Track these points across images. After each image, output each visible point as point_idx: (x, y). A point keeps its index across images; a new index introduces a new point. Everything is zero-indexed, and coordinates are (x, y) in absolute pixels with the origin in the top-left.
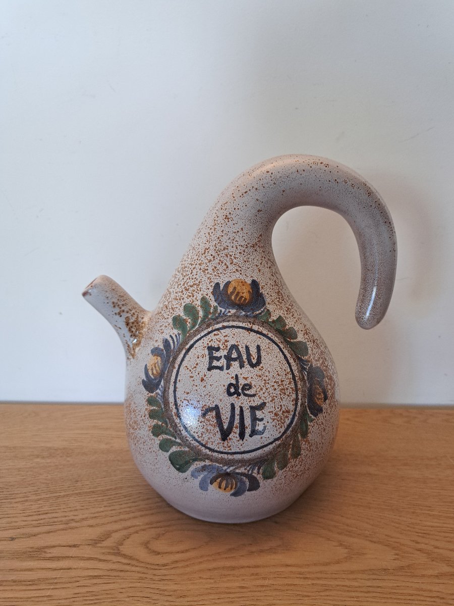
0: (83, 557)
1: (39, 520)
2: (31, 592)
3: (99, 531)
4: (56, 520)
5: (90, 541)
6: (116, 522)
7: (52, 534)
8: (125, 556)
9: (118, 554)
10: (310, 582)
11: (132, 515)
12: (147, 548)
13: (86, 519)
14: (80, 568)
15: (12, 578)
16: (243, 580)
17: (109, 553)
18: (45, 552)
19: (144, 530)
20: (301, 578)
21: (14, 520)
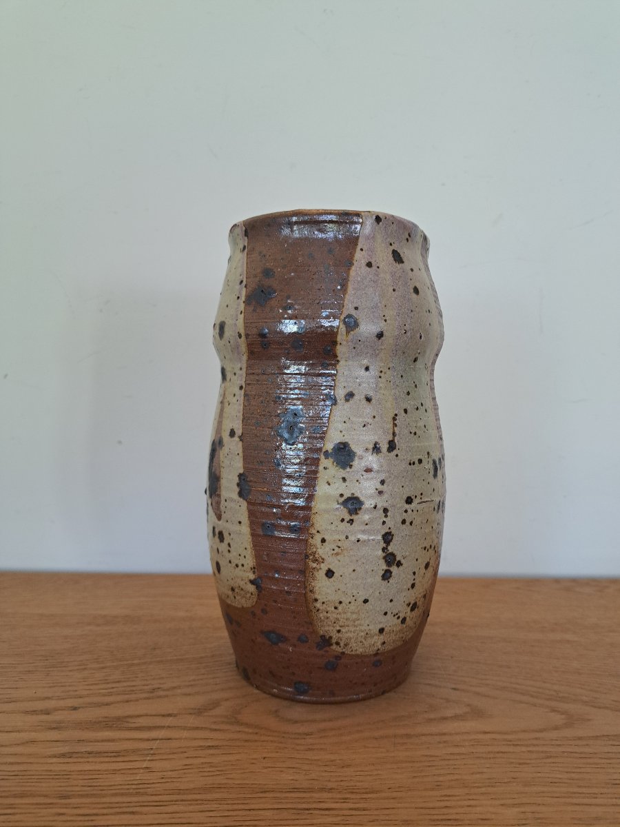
0: (186, 727)
1: (110, 688)
2: (117, 764)
3: (199, 701)
4: (134, 688)
5: (193, 711)
6: (222, 690)
7: (132, 703)
8: (247, 725)
10: (524, 749)
12: (278, 716)
13: (179, 687)
14: (186, 738)
15: (85, 750)
16: (428, 748)
17: (223, 722)
18: (128, 722)
20: (510, 745)
21: (70, 688)
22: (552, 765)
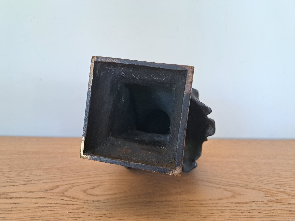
0: (36, 197)
1: (8, 180)
3: (50, 185)
4: (20, 180)
5: (43, 190)
6: (63, 181)
7: (15, 186)
8: (68, 197)
9: (64, 196)
10: (209, 208)
11: (76, 178)
12: (85, 193)
13: (43, 180)
14: (32, 203)
17: (56, 195)
18: (7, 195)
19: (84, 184)
20: (202, 206)
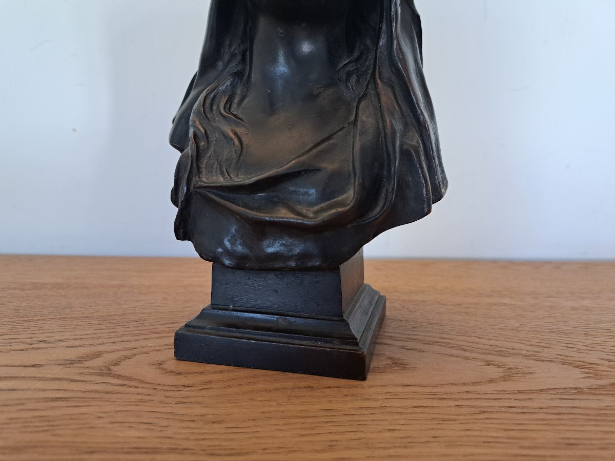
0: (44, 377)
3: (82, 351)
5: (64, 362)
6: (113, 343)
8: (118, 376)
9: (110, 374)
10: (452, 403)
11: (142, 337)
12: (161, 368)
13: (66, 340)
14: (34, 389)
16: (330, 402)
19: (158, 351)
20: (434, 399)
22: (487, 421)
